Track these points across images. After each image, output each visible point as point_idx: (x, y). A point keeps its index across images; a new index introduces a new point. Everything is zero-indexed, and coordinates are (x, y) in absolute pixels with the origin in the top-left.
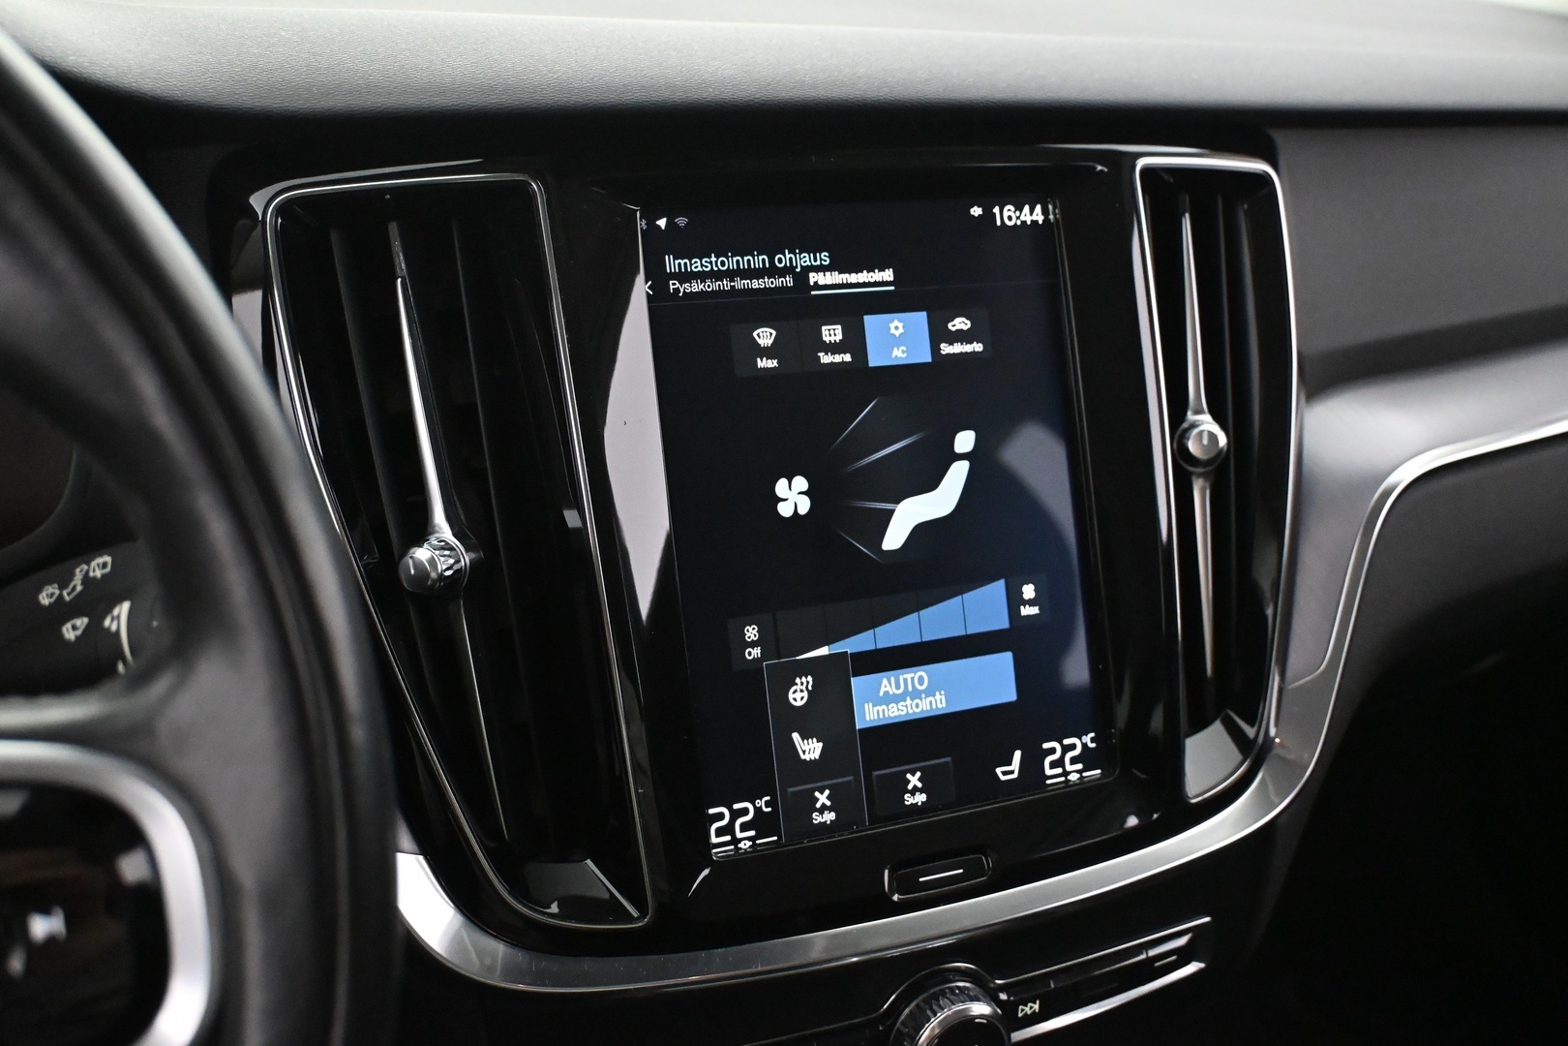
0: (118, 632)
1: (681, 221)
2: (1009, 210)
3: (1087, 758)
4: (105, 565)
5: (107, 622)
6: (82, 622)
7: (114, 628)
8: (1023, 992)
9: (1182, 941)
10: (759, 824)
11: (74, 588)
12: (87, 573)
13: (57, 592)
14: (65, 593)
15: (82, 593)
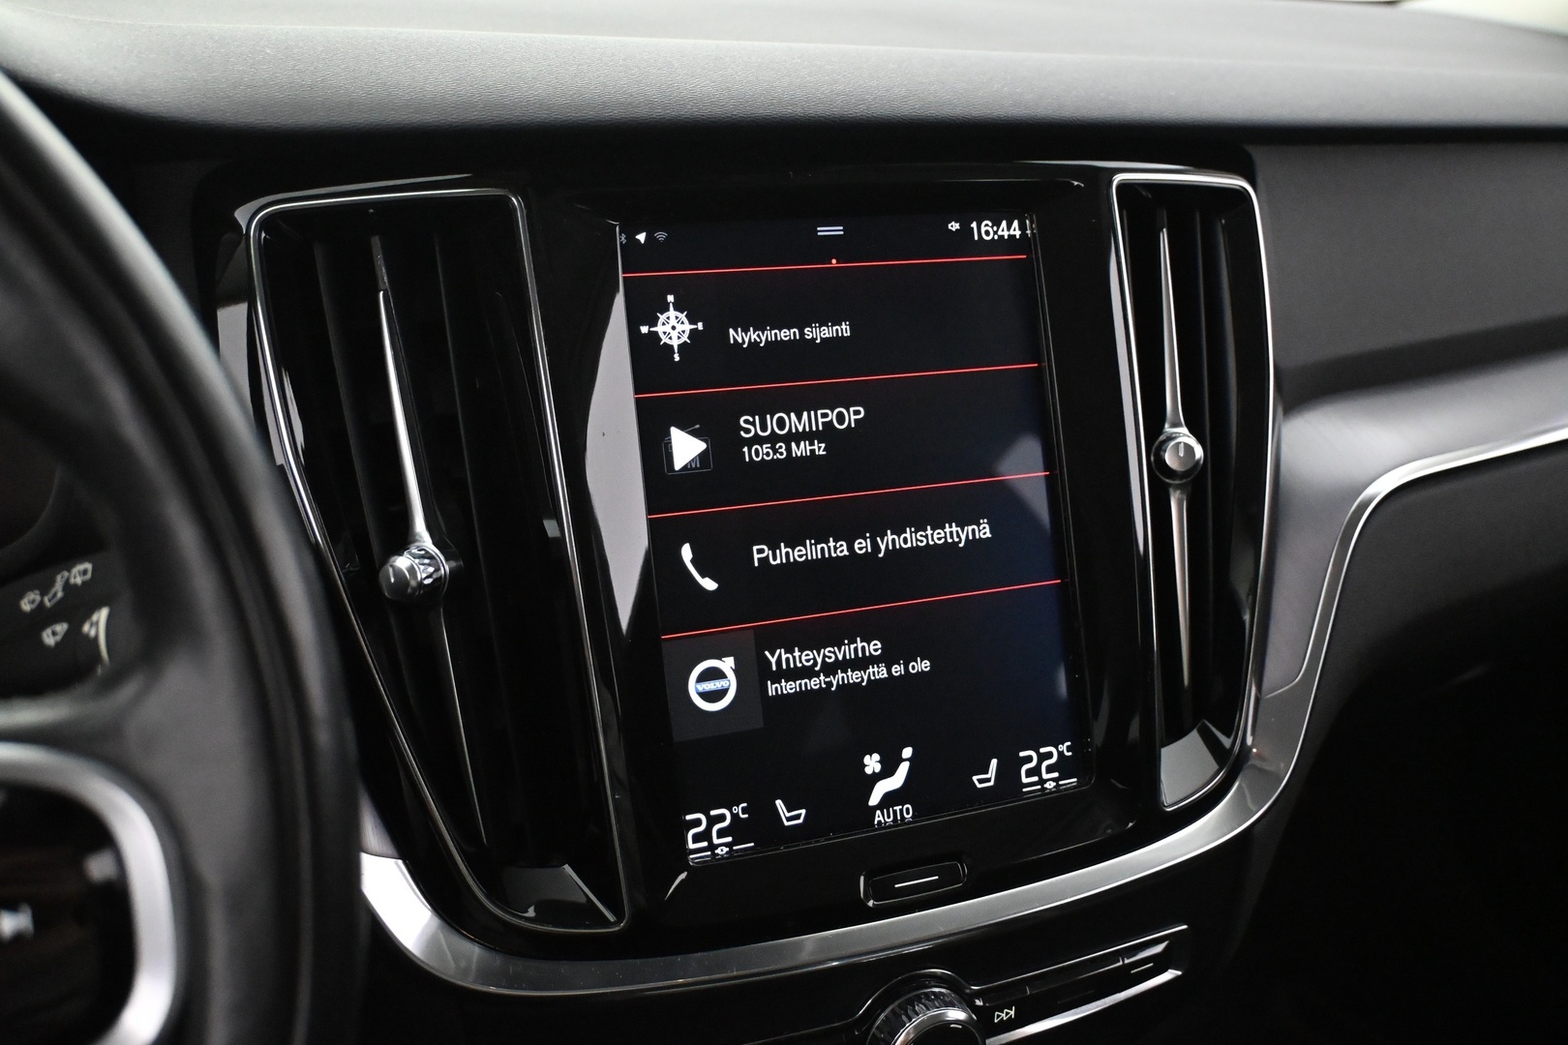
0: (96, 637)
1: (661, 236)
2: (987, 225)
3: (1063, 767)
4: (85, 572)
5: (86, 628)
6: (61, 628)
7: (93, 633)
8: (999, 998)
9: (1159, 948)
10: (736, 830)
11: (55, 595)
12: (68, 579)
13: (38, 598)
14: (46, 599)
15: (62, 599)
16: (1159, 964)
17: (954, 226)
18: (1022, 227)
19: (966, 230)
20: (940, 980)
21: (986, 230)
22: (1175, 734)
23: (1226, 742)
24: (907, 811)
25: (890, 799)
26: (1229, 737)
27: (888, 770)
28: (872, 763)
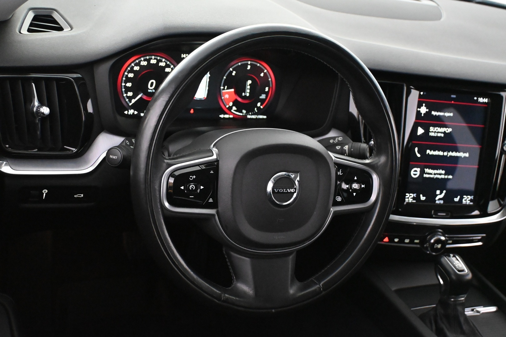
0: (346, 149)
1: (425, 93)
2: (481, 98)
3: (471, 201)
4: (341, 139)
5: (344, 148)
6: (340, 147)
7: (345, 149)
8: (450, 238)
9: (479, 238)
10: (414, 198)
11: (336, 141)
12: (338, 139)
13: (333, 141)
14: (335, 141)
15: (337, 142)
16: (479, 241)
17: (475, 98)
18: (488, 100)
19: (478, 99)
20: (440, 232)
21: (481, 100)
22: (493, 199)
23: (502, 203)
24: (442, 202)
25: (440, 199)
26: (503, 201)
27: (441, 193)
28: (438, 192)
